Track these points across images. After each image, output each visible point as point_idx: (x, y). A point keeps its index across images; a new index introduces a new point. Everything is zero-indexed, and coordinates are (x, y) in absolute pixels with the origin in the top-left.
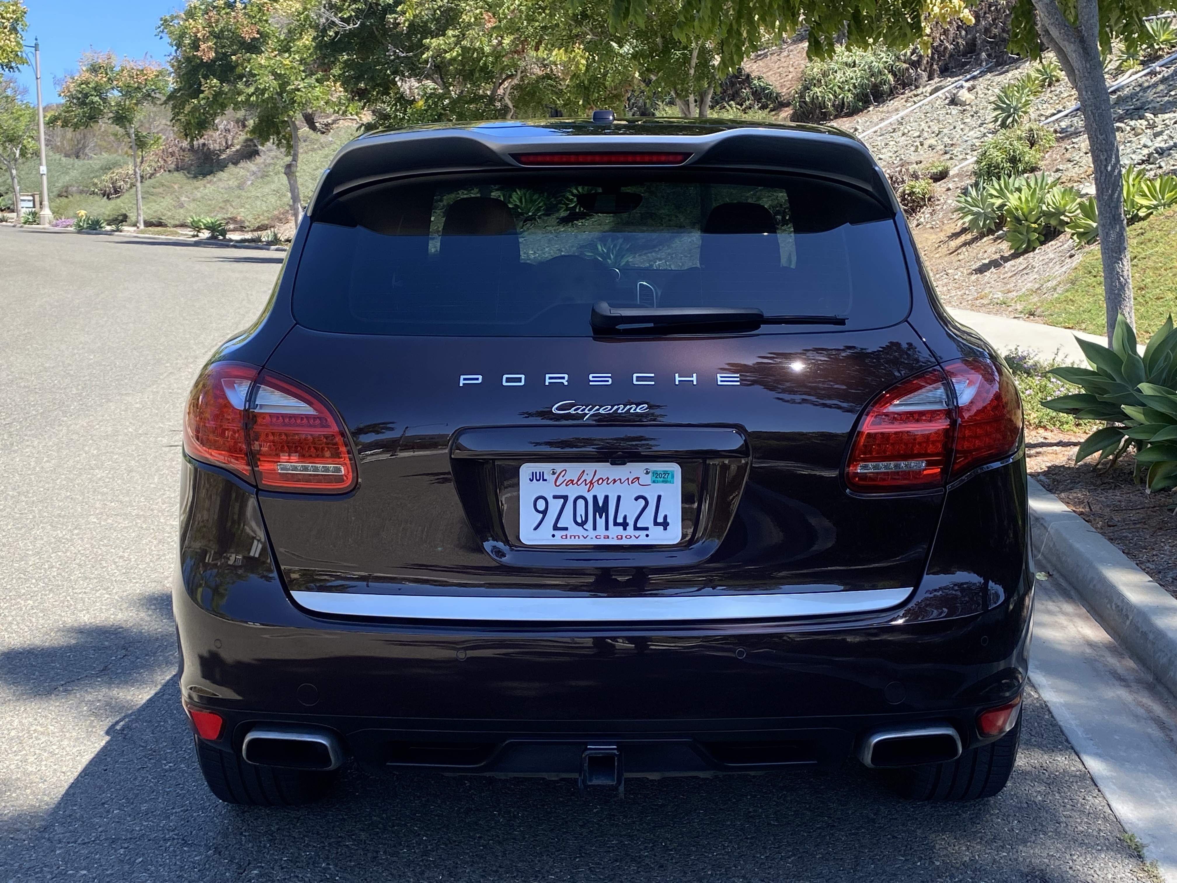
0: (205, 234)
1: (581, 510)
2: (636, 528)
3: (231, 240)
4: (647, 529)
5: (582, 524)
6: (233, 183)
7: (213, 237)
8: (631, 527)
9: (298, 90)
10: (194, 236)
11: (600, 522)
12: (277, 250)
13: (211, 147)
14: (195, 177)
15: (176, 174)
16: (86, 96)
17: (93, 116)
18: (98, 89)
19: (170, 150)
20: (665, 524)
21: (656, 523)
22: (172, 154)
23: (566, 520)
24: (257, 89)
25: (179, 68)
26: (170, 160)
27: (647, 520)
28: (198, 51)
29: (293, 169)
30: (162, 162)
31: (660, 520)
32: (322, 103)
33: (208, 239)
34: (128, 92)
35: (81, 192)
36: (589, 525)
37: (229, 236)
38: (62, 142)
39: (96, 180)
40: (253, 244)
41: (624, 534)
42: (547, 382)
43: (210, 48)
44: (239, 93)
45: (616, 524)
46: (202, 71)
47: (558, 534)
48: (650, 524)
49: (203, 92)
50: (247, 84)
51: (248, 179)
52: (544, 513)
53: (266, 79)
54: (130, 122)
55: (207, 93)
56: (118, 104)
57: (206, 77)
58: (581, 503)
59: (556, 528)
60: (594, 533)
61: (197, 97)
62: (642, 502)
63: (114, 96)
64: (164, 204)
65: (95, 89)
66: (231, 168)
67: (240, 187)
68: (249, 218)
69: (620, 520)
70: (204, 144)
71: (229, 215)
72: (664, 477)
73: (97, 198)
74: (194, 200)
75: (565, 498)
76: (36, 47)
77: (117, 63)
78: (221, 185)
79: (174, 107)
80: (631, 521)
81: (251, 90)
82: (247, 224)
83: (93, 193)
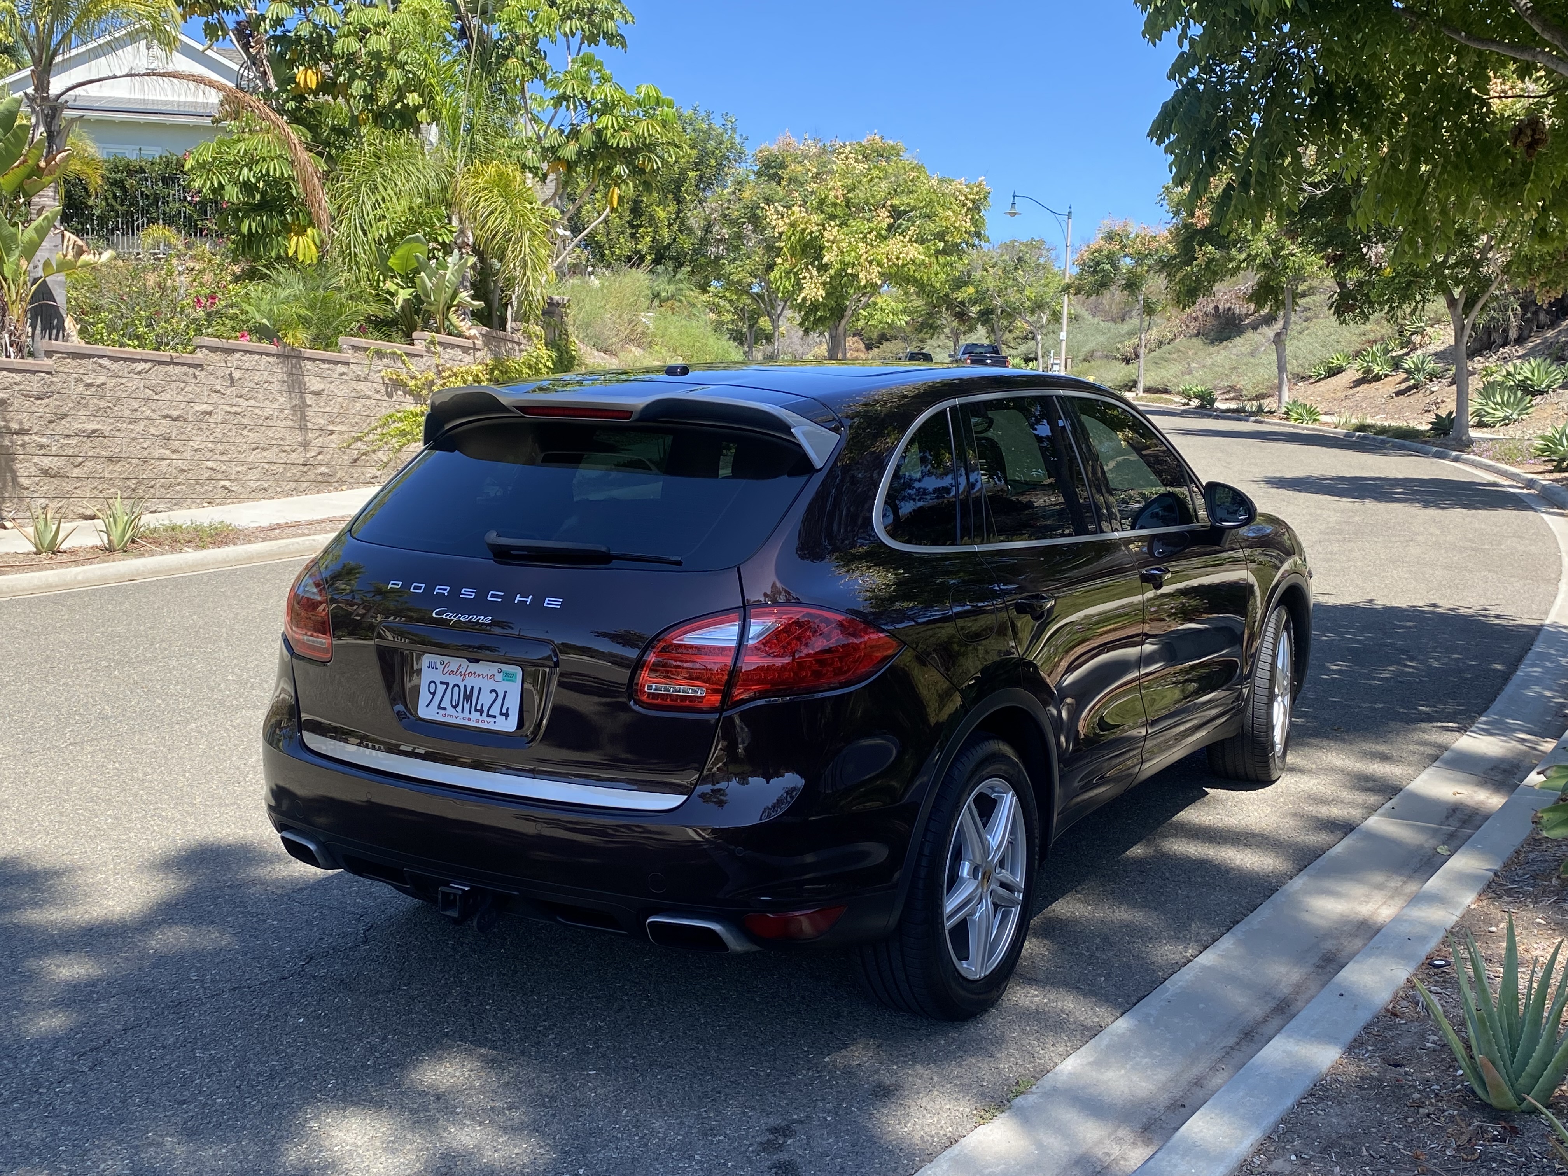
0: (1195, 403)
1: (456, 697)
2: (489, 716)
3: (1218, 409)
4: (495, 717)
5: (455, 707)
6: (1247, 349)
7: (1203, 407)
8: (485, 714)
9: (1293, 255)
10: (1184, 404)
11: (467, 707)
12: (1255, 422)
13: (1237, 311)
14: (1212, 343)
15: (1194, 340)
16: (1098, 263)
17: (1103, 284)
18: (1112, 259)
19: (1194, 315)
20: (507, 715)
21: (501, 714)
22: (1196, 319)
23: (446, 703)
24: (1249, 255)
25: (1177, 235)
26: (1192, 325)
27: (495, 711)
28: (1193, 217)
29: (1283, 337)
30: (1184, 328)
31: (504, 711)
32: (1316, 268)
33: (1197, 408)
34: (1140, 258)
35: (1106, 357)
36: (459, 709)
37: (1217, 405)
38: (1111, 306)
39: (1119, 346)
40: (1235, 415)
41: (481, 719)
42: (436, 591)
43: (1206, 214)
44: (1231, 260)
45: (476, 710)
46: (1199, 238)
47: (441, 712)
48: (497, 714)
49: (1196, 259)
50: (1240, 251)
51: (1263, 345)
52: (434, 694)
53: (1260, 244)
54: (1139, 288)
55: (1201, 260)
56: (1129, 271)
57: (1201, 244)
58: (456, 689)
59: (440, 708)
60: (461, 715)
61: (1190, 264)
62: (494, 694)
63: (1126, 263)
64: (1171, 372)
65: (1107, 257)
66: (1250, 334)
67: (1252, 354)
68: (1249, 387)
69: (479, 707)
70: (1229, 309)
71: (1229, 384)
72: (509, 676)
73: (1116, 363)
74: (1204, 366)
75: (447, 684)
76: (1069, 215)
77: (1133, 229)
78: (1234, 351)
79: (1169, 275)
80: (485, 709)
81: (1243, 256)
82: (1245, 392)
83: (1115, 358)
